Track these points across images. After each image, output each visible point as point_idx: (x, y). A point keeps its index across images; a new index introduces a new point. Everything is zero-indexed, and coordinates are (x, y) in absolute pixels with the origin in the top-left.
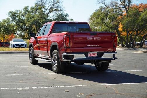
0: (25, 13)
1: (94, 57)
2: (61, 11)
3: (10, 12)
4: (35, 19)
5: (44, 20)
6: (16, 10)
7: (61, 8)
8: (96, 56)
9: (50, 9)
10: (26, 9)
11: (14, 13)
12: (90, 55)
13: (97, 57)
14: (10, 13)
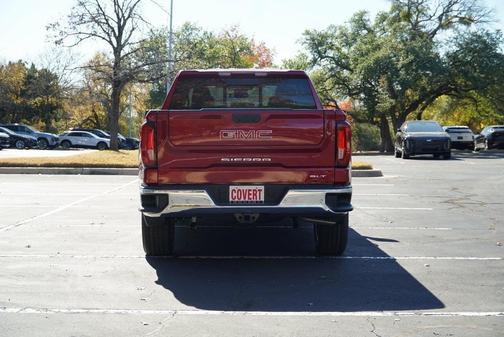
0: (355, 36)
1: (252, 203)
2: (481, 22)
3: (307, 33)
4: (380, 54)
5: (411, 57)
6: (331, 27)
7: (482, 13)
8: (263, 199)
9: (440, 18)
10: (360, 22)
11: (320, 35)
12: (235, 194)
13: (267, 202)
14: (308, 37)
